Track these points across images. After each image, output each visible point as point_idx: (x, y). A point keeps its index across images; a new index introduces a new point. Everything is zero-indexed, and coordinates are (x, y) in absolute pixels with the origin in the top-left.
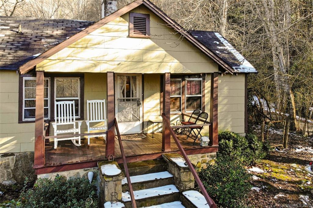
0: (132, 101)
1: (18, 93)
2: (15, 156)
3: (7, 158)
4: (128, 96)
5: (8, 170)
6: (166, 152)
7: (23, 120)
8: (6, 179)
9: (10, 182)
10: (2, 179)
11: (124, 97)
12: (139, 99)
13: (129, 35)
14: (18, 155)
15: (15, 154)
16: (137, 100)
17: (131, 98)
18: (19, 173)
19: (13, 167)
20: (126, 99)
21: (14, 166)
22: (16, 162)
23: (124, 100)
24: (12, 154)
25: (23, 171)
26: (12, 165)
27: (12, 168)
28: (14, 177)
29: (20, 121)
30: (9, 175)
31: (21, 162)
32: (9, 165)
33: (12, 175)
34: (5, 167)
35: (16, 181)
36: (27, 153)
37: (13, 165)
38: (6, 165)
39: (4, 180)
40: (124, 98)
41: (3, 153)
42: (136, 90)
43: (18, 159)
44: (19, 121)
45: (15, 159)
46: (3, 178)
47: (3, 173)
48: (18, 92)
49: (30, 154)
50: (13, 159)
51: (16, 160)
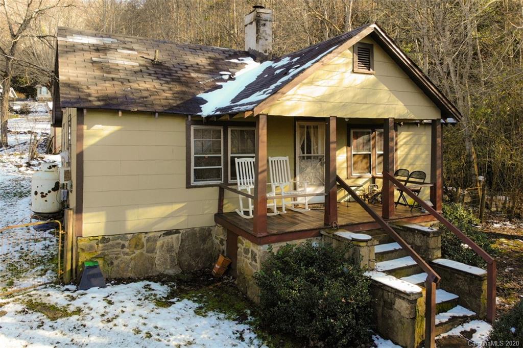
0: (313, 158)
1: (185, 147)
2: (180, 234)
3: (170, 236)
4: (309, 152)
5: (172, 254)
6: (391, 220)
7: (192, 184)
8: (169, 267)
9: (174, 270)
10: (164, 268)
11: (304, 153)
12: (321, 156)
13: (353, 70)
14: (184, 232)
15: (181, 231)
16: (319, 158)
17: (312, 155)
18: (186, 257)
19: (178, 249)
20: (307, 156)
21: (180, 248)
22: (181, 242)
23: (303, 158)
24: (177, 231)
25: (190, 255)
26: (176, 247)
27: (177, 251)
28: (180, 264)
29: (189, 186)
30: (172, 261)
31: (187, 242)
32: (172, 247)
33: (176, 261)
34: (167, 251)
35: (181, 269)
36: (195, 229)
37: (178, 247)
38: (170, 247)
39: (167, 269)
40: (304, 155)
41: (165, 231)
42: (317, 145)
43: (184, 238)
44: (186, 185)
45: (180, 238)
46: (164, 266)
47: (165, 259)
48: (185, 145)
49: (200, 230)
50: (177, 238)
51: (182, 240)
